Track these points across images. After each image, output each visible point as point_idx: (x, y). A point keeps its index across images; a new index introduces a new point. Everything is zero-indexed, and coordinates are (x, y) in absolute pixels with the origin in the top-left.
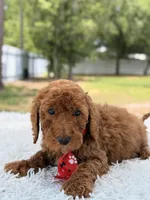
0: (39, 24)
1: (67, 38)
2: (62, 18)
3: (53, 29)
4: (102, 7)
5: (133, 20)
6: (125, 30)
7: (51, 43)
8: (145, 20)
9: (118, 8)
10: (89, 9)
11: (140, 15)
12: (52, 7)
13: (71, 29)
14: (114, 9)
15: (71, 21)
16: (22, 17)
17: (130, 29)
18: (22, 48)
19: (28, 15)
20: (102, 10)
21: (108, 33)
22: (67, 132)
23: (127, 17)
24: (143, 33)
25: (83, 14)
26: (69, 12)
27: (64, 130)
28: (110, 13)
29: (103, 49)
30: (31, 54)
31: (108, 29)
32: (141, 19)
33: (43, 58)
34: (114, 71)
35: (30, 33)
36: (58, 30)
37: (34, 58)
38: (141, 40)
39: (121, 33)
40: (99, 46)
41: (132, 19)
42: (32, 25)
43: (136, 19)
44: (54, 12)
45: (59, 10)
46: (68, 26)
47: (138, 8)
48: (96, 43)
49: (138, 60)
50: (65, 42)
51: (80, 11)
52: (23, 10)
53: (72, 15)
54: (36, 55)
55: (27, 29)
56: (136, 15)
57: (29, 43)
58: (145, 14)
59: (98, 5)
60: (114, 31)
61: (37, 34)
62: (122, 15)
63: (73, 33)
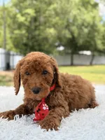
0: (17, 32)
1: (37, 41)
2: (33, 27)
3: (27, 35)
4: (60, 19)
5: (81, 29)
6: (76, 35)
7: (26, 45)
8: (89, 28)
9: (71, 21)
10: (52, 21)
11: (86, 24)
12: (26, 20)
13: (39, 35)
14: (68, 21)
15: (39, 29)
16: (5, 28)
17: (79, 34)
18: (5, 48)
19: (9, 26)
20: (60, 22)
21: (65, 37)
22: (38, 85)
23: (77, 27)
24: (88, 37)
25: (47, 24)
26: (37, 24)
27: (36, 84)
28: (66, 24)
29: (61, 48)
30: (12, 53)
31: (65, 34)
32: (86, 27)
33: (20, 55)
34: (69, 63)
35: (11, 38)
36: (30, 36)
37: (13, 55)
38: (87, 41)
39: (73, 37)
40: (59, 46)
41: (80, 27)
42: (12, 33)
43: (83, 28)
44: (27, 23)
45: (30, 22)
46: (37, 32)
47: (84, 20)
48: (57, 44)
49: (86, 55)
50: (35, 43)
51: (45, 23)
52: (5, 23)
53: (40, 25)
54: (15, 53)
55: (8, 35)
56: (83, 25)
57: (10, 45)
58: (89, 24)
59: (57, 18)
60: (69, 36)
61: (16, 38)
62: (74, 25)
63: (41, 37)
